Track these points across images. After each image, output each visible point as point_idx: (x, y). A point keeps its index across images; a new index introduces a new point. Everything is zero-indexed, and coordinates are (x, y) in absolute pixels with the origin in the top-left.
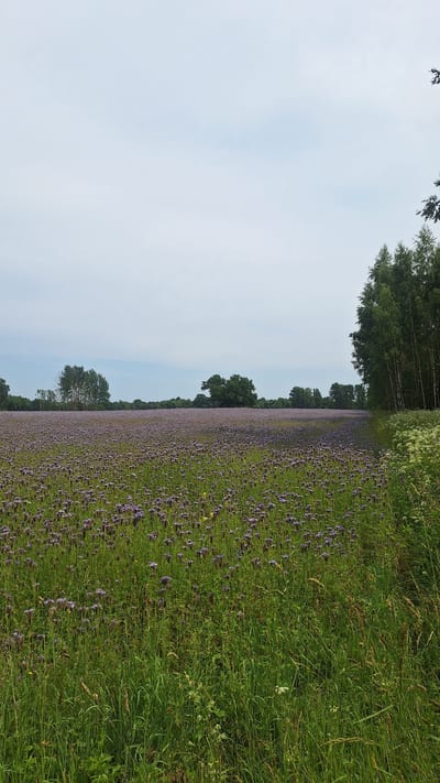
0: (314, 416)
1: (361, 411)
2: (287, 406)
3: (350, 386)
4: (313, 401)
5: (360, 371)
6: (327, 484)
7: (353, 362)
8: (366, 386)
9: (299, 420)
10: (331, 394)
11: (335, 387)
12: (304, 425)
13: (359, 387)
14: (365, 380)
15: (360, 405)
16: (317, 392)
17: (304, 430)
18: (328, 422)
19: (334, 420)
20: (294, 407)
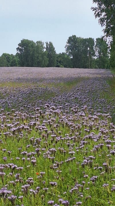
0: (47, 76)
1: (102, 71)
2: (13, 64)
3: (90, 40)
4: (46, 58)
5: (102, 21)
6: (53, 152)
7: (94, 9)
8: (109, 40)
9: (27, 80)
10: (68, 48)
11: (73, 41)
12: (32, 86)
13: (101, 41)
14: (107, 31)
15: (101, 64)
16: (50, 47)
17: (32, 92)
18: (62, 83)
19: (71, 81)
20: (22, 65)
